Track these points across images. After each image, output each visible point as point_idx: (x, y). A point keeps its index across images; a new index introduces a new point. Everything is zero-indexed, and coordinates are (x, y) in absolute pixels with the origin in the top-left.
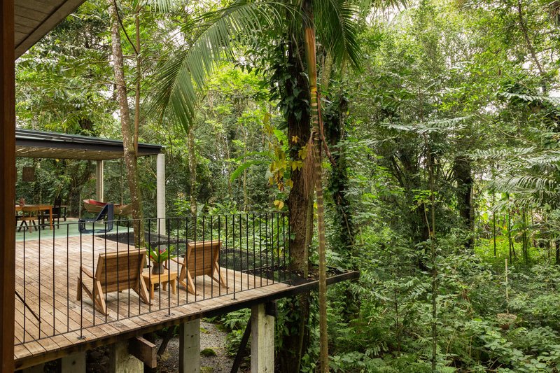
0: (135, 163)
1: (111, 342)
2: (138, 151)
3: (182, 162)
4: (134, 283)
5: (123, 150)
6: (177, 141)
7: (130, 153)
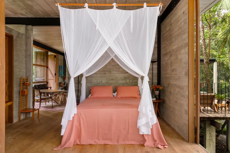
0: (208, 66)
1: (206, 119)
2: (210, 62)
3: (224, 65)
4: (211, 105)
5: (204, 62)
6: (222, 56)
7: (207, 62)
